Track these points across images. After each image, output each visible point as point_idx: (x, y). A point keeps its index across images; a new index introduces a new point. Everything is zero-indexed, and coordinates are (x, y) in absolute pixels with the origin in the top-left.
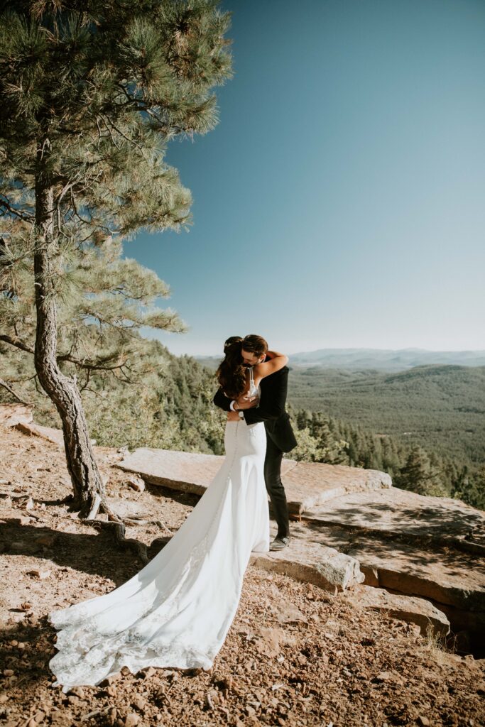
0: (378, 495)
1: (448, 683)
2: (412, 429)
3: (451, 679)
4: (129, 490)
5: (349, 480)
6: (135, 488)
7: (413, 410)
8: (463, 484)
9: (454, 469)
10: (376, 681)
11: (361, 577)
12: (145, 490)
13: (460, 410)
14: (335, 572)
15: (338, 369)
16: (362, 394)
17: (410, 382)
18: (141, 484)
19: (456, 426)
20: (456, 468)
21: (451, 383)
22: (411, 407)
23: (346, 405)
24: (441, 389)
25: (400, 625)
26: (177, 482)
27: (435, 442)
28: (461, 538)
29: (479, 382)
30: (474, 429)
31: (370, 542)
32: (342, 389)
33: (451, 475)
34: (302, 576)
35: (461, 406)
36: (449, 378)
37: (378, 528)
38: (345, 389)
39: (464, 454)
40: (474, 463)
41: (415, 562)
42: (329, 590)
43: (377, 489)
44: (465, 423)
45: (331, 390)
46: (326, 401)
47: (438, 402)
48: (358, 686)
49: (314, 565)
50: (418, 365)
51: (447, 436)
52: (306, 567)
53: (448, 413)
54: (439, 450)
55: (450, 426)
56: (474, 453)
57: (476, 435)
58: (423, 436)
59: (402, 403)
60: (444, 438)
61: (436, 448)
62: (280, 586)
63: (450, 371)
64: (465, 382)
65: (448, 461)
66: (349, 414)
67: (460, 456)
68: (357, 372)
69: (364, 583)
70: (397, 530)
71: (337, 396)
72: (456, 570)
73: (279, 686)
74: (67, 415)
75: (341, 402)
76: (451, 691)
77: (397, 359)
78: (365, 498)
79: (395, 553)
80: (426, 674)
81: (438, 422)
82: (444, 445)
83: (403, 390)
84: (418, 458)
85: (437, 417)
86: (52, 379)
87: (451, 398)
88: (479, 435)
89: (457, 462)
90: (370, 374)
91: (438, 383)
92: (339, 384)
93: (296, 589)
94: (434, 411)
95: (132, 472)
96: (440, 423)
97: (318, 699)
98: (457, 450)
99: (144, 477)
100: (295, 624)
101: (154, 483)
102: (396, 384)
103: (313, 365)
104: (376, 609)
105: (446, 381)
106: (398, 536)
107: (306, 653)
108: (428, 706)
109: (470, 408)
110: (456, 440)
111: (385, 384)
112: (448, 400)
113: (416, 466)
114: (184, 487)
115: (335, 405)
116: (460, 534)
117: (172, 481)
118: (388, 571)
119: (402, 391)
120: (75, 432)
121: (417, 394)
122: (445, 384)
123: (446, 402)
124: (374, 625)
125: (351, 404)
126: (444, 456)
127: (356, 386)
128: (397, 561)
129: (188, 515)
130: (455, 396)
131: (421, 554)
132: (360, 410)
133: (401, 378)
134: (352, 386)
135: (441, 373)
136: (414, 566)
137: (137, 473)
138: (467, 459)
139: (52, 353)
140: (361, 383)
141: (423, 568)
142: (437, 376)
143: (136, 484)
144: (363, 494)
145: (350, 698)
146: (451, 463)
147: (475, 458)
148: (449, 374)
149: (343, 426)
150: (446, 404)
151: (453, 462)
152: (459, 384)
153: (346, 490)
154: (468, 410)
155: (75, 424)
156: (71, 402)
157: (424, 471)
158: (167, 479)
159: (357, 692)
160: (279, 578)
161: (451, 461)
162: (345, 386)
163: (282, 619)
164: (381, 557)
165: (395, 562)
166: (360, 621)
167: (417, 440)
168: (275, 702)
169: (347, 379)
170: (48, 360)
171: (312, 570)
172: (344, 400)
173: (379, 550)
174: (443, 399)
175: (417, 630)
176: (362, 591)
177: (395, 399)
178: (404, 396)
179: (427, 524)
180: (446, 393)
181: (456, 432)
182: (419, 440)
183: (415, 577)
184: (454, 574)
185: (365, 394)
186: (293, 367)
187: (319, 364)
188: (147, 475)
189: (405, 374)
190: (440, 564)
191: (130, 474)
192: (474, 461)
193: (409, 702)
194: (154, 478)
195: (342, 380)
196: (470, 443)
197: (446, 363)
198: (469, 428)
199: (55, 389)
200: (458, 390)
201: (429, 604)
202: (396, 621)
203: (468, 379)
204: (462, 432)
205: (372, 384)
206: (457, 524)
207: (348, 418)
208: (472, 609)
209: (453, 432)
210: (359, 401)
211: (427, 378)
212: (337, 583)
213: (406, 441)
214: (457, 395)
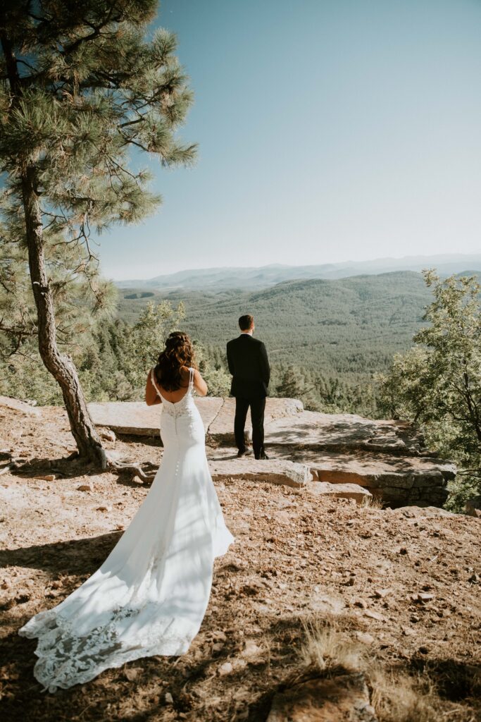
0: (297, 418)
1: (384, 518)
2: (280, 346)
3: (385, 517)
4: (104, 441)
5: (272, 409)
6: (109, 439)
7: (280, 327)
8: (335, 396)
9: (322, 381)
10: (348, 524)
11: (311, 476)
12: (116, 440)
13: (324, 323)
14: (298, 475)
15: (201, 291)
16: (228, 315)
17: (275, 299)
18: (112, 435)
19: (321, 339)
20: (324, 380)
21: (313, 297)
22: (277, 325)
23: (212, 328)
24: (304, 304)
25: (344, 501)
26: (142, 429)
27: (302, 357)
28: (366, 442)
29: (340, 294)
30: (337, 341)
31: (305, 453)
32: (207, 311)
33: (319, 387)
34: (277, 481)
35: (325, 319)
36: (312, 293)
37: (308, 443)
38: (210, 311)
39: (329, 366)
40: (340, 373)
41: (340, 462)
42: (296, 487)
43: (294, 414)
44: (329, 336)
45: (196, 313)
46: (192, 325)
47: (303, 317)
48: (339, 528)
49: (284, 473)
50: (281, 281)
51: (313, 349)
52: (279, 475)
53: (313, 327)
54: (306, 364)
55: (315, 340)
56: (339, 364)
57: (339, 346)
58: (290, 352)
59: (268, 320)
60: (310, 352)
61: (303, 362)
62: (266, 490)
63: (312, 286)
64: (327, 295)
65: (316, 374)
66: (216, 336)
67: (326, 368)
68: (221, 293)
69: (313, 480)
70: (321, 442)
71: (203, 319)
72: (366, 463)
73: (300, 536)
74: (69, 388)
75: (207, 325)
76: (387, 521)
77: (261, 277)
78: (287, 422)
79: (325, 458)
80: (372, 517)
81: (304, 337)
82: (311, 359)
83: (269, 307)
84: (293, 376)
85: (302, 332)
86: (56, 361)
87: (315, 312)
88: (342, 346)
89: (324, 375)
90: (234, 294)
91: (301, 298)
92: (204, 306)
93: (276, 489)
94: (299, 326)
95: (102, 426)
96: (306, 338)
97: (323, 537)
98: (323, 363)
99: (112, 428)
100: (289, 507)
101: (123, 433)
102: (261, 302)
103: (174, 288)
104: (327, 494)
105: (309, 295)
106: (323, 446)
107: (304, 520)
108: (378, 529)
109: (333, 321)
110: (322, 353)
111: (249, 303)
112: (312, 315)
113: (291, 384)
114: (149, 432)
115: (201, 329)
116: (364, 439)
117: (138, 429)
118: (324, 471)
119: (267, 309)
120: (78, 401)
121: (283, 310)
122: (308, 298)
123: (311, 317)
124: (329, 503)
125: (218, 326)
126: (312, 370)
127: (221, 307)
128: (328, 463)
129: (162, 453)
130: (318, 310)
131: (341, 456)
132: (227, 331)
133: (265, 295)
134: (217, 307)
135: (304, 288)
136: (339, 465)
137: (106, 426)
138: (333, 370)
139: (54, 339)
140: (225, 303)
141: (345, 465)
142: (300, 291)
143: (109, 435)
144: (285, 418)
145: (339, 533)
146: (319, 376)
147: (340, 369)
148: (312, 289)
149: (212, 350)
150: (310, 318)
151: (321, 375)
152: (321, 298)
153: (273, 417)
154: (331, 323)
155: (76, 395)
156: (72, 378)
157: (299, 388)
158: (134, 428)
159: (341, 531)
160: (263, 484)
161: (319, 374)
162: (210, 308)
163: (279, 506)
164: (316, 462)
165: (327, 464)
166: (321, 502)
167: (285, 356)
168: (302, 542)
169: (212, 301)
170: (52, 346)
171: (283, 476)
172: (210, 322)
173: (314, 458)
174: (308, 314)
175: (354, 501)
176: (314, 485)
177: (261, 317)
178: (270, 313)
179: (342, 435)
180: (310, 308)
181: (322, 345)
182: (287, 356)
183: (341, 472)
184: (365, 466)
185: (231, 314)
186: (154, 293)
187: (181, 286)
188: (115, 427)
189: (269, 291)
190: (356, 461)
191: (100, 428)
192: (340, 371)
193: (368, 529)
194: (122, 428)
195: (206, 302)
196: (334, 355)
197: (308, 277)
198: (333, 341)
199: (59, 369)
200: (321, 303)
201: (358, 486)
202: (341, 499)
203: (330, 292)
204: (327, 345)
205: (237, 304)
206: (360, 433)
207: (215, 341)
208: (380, 486)
209: (319, 345)
210: (225, 322)
211: (291, 293)
212: (300, 482)
213: (275, 359)
214: (320, 309)
